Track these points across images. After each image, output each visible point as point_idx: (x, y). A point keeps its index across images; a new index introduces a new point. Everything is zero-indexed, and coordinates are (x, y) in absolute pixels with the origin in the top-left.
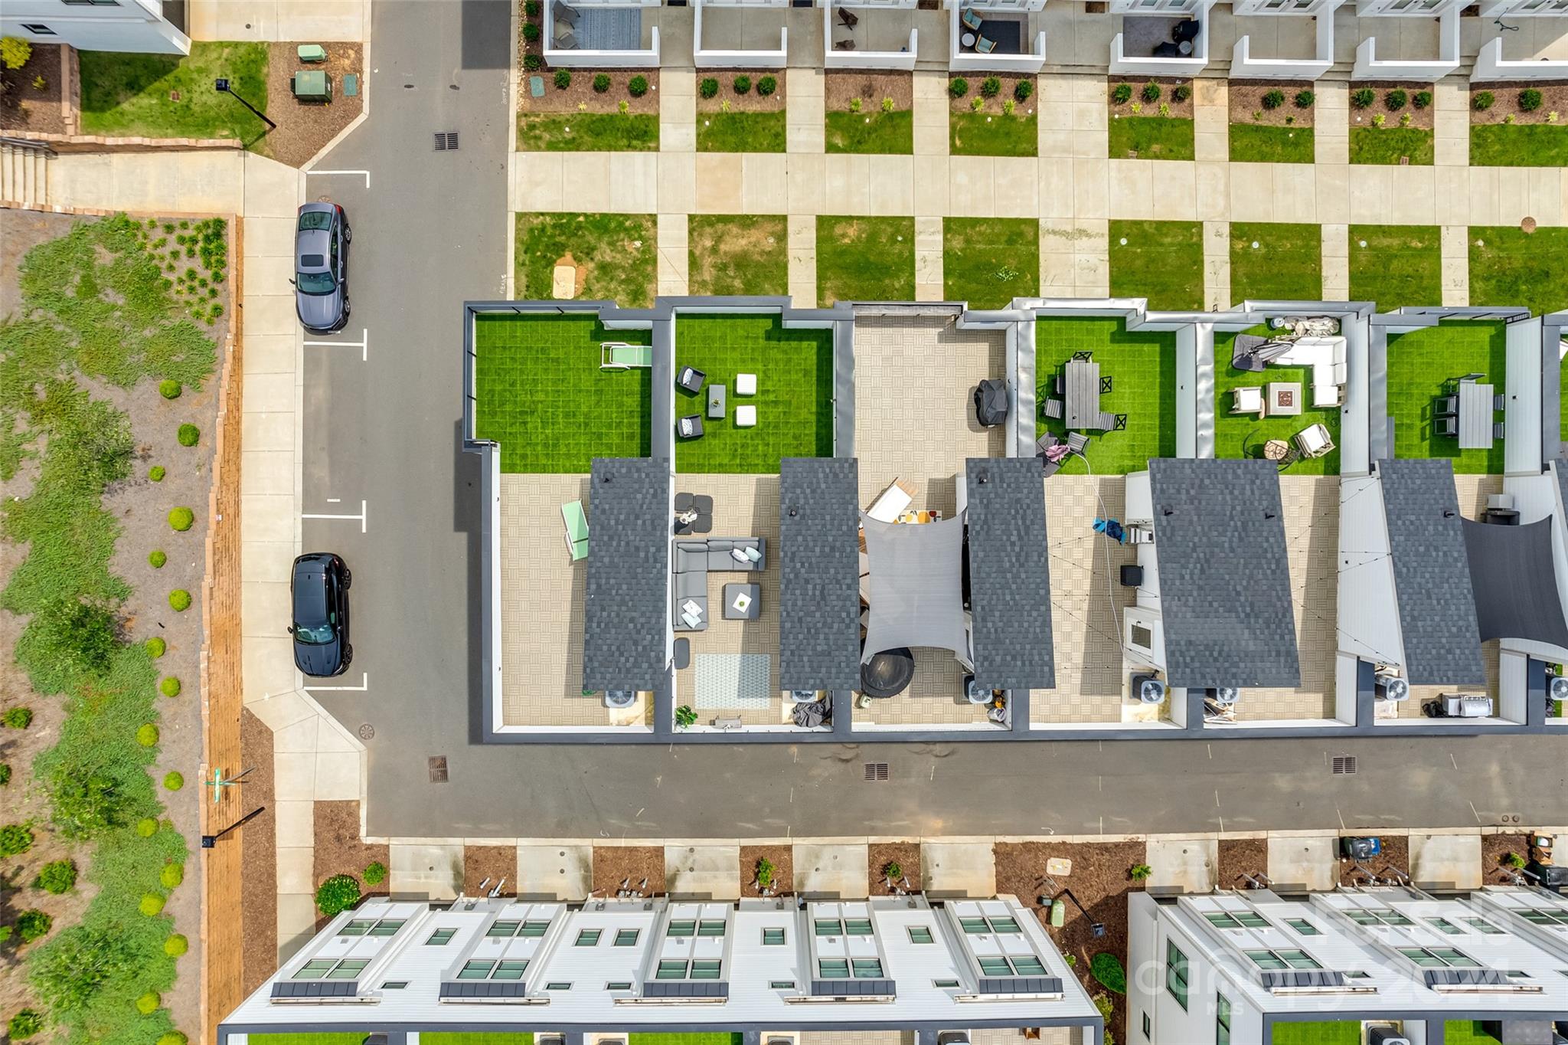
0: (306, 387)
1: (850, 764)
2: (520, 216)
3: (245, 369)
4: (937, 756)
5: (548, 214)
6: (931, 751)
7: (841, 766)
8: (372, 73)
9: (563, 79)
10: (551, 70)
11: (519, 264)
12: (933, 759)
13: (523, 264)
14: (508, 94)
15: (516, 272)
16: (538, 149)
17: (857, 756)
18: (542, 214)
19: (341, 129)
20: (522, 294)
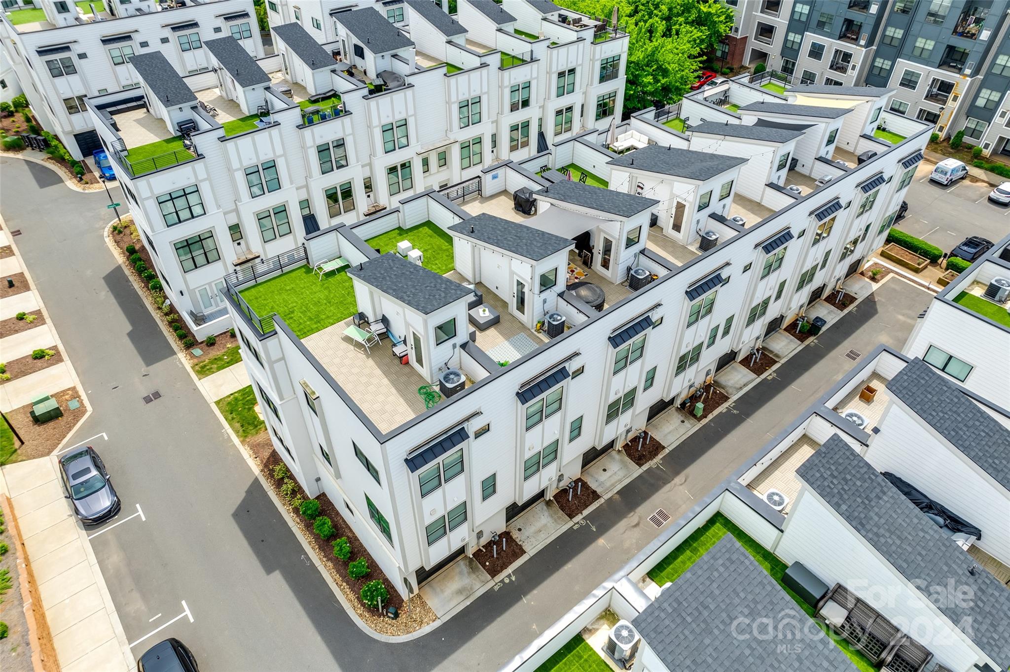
0: (101, 563)
1: (641, 525)
2: (217, 403)
3: (38, 583)
4: (681, 485)
5: (235, 393)
6: (675, 485)
7: (637, 530)
8: (87, 394)
9: (211, 342)
10: (202, 343)
11: (230, 421)
12: (681, 487)
13: (233, 419)
14: (181, 363)
15: (230, 425)
16: (213, 372)
17: (640, 518)
18: (232, 394)
19: (75, 425)
20: (241, 431)
